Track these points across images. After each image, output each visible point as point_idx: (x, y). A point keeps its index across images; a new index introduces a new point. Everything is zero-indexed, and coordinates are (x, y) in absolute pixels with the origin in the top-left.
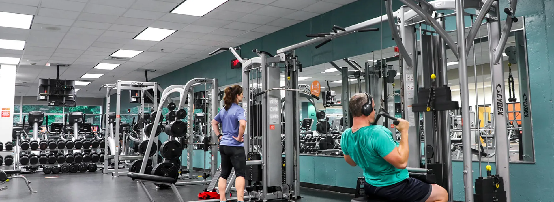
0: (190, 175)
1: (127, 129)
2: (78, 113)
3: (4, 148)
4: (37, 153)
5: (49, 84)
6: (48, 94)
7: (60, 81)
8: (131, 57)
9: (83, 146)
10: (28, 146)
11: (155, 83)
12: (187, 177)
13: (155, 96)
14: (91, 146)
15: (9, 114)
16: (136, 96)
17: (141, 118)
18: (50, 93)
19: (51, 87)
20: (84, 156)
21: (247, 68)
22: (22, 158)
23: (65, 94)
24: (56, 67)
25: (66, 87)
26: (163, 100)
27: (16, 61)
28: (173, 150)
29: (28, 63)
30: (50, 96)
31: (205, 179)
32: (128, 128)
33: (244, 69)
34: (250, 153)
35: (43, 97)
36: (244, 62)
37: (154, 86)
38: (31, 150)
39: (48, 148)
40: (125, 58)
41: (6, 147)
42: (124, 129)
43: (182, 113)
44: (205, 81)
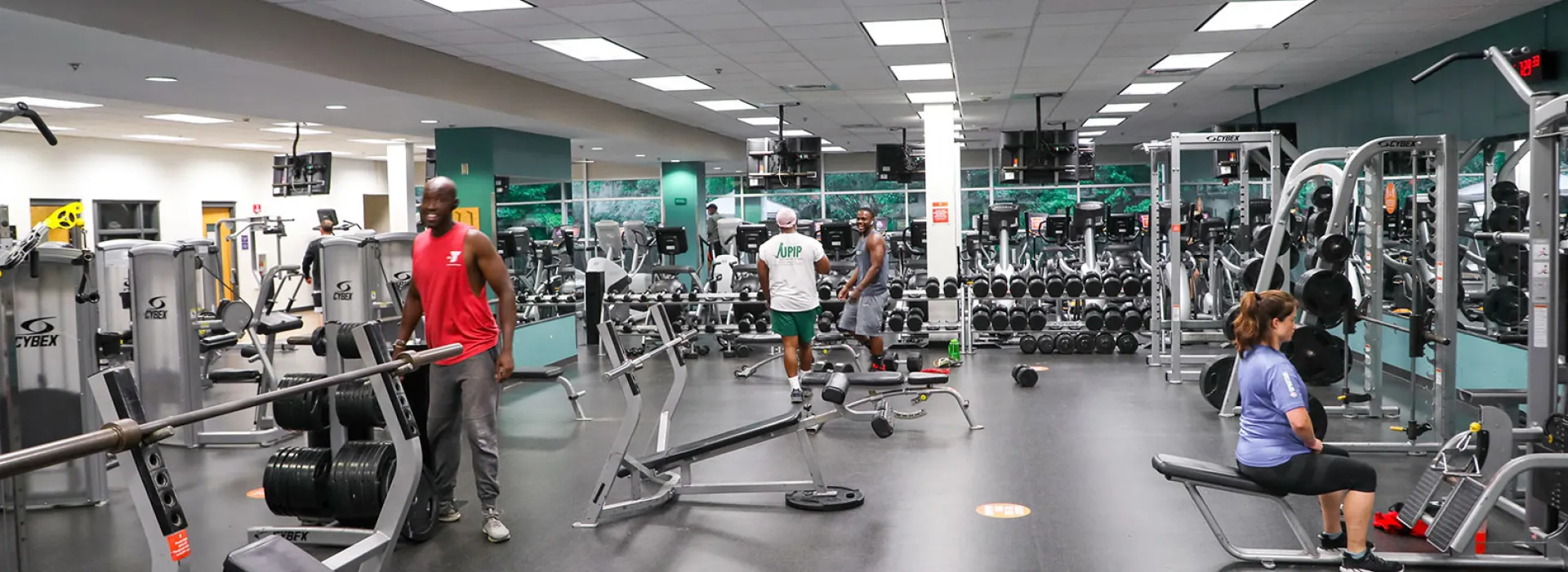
0: (1371, 406)
1: (1220, 234)
2: (1092, 205)
3: (942, 291)
4: (1007, 303)
5: (1021, 142)
6: (1021, 167)
7: (1042, 134)
8: (1207, 66)
9: (1103, 291)
10: (986, 287)
11: (1272, 132)
12: (1365, 412)
13: (1275, 169)
14: (1122, 291)
15: (947, 215)
16: (1232, 160)
17: (1243, 224)
18: (1024, 165)
19: (1025, 148)
20: (1108, 314)
21: (1549, 126)
22: (976, 315)
23: (1057, 165)
24: (1035, 100)
25: (1057, 149)
26: (1289, 194)
27: (950, 96)
28: (1311, 353)
29: (971, 97)
30: (1025, 171)
31: (1413, 438)
32: (1221, 231)
33: (1538, 128)
34: (1554, 416)
35: (1010, 176)
36: (1540, 105)
37: (1270, 141)
38: (993, 297)
39: (1027, 294)
40: (1189, 70)
41: (944, 289)
42: (1211, 235)
43: (1337, 246)
44: (1413, 144)
